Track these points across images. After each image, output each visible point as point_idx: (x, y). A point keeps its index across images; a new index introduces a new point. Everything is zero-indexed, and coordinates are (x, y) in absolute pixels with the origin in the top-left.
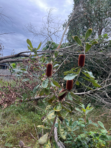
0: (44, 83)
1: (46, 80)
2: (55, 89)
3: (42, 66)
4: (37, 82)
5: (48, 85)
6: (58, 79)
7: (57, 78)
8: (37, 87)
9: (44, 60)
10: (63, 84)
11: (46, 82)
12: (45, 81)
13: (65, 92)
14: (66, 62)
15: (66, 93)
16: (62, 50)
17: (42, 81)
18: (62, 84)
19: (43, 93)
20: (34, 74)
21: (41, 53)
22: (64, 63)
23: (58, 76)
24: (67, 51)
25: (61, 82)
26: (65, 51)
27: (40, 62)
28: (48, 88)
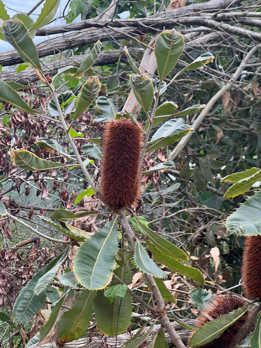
0: (88, 258)
1: (100, 236)
2: (163, 289)
3: (72, 136)
4: (35, 241)
5: (115, 266)
6: (185, 216)
7: (173, 210)
8: (40, 286)
9: (88, 97)
10: (222, 255)
11: (102, 245)
12: (95, 243)
13: (233, 317)
14: (234, 93)
15: (241, 321)
16: (208, 18)
17: (75, 241)
18: (215, 252)
19: (79, 323)
20: (17, 188)
21: (58, 39)
22: (219, 102)
23: (181, 194)
24: (243, 24)
25: (201, 240)
26: (226, 20)
27: (54, 113)
28: (120, 291)
